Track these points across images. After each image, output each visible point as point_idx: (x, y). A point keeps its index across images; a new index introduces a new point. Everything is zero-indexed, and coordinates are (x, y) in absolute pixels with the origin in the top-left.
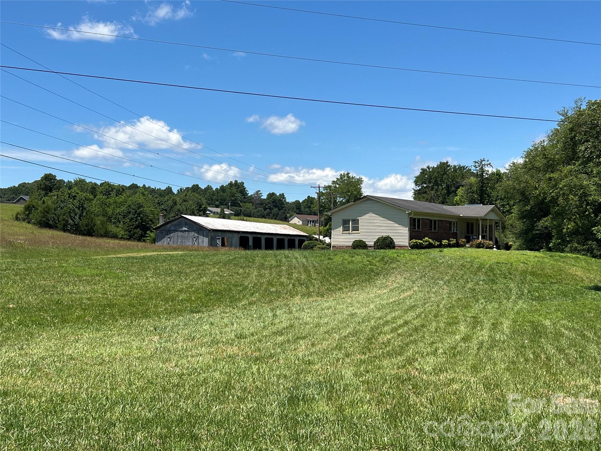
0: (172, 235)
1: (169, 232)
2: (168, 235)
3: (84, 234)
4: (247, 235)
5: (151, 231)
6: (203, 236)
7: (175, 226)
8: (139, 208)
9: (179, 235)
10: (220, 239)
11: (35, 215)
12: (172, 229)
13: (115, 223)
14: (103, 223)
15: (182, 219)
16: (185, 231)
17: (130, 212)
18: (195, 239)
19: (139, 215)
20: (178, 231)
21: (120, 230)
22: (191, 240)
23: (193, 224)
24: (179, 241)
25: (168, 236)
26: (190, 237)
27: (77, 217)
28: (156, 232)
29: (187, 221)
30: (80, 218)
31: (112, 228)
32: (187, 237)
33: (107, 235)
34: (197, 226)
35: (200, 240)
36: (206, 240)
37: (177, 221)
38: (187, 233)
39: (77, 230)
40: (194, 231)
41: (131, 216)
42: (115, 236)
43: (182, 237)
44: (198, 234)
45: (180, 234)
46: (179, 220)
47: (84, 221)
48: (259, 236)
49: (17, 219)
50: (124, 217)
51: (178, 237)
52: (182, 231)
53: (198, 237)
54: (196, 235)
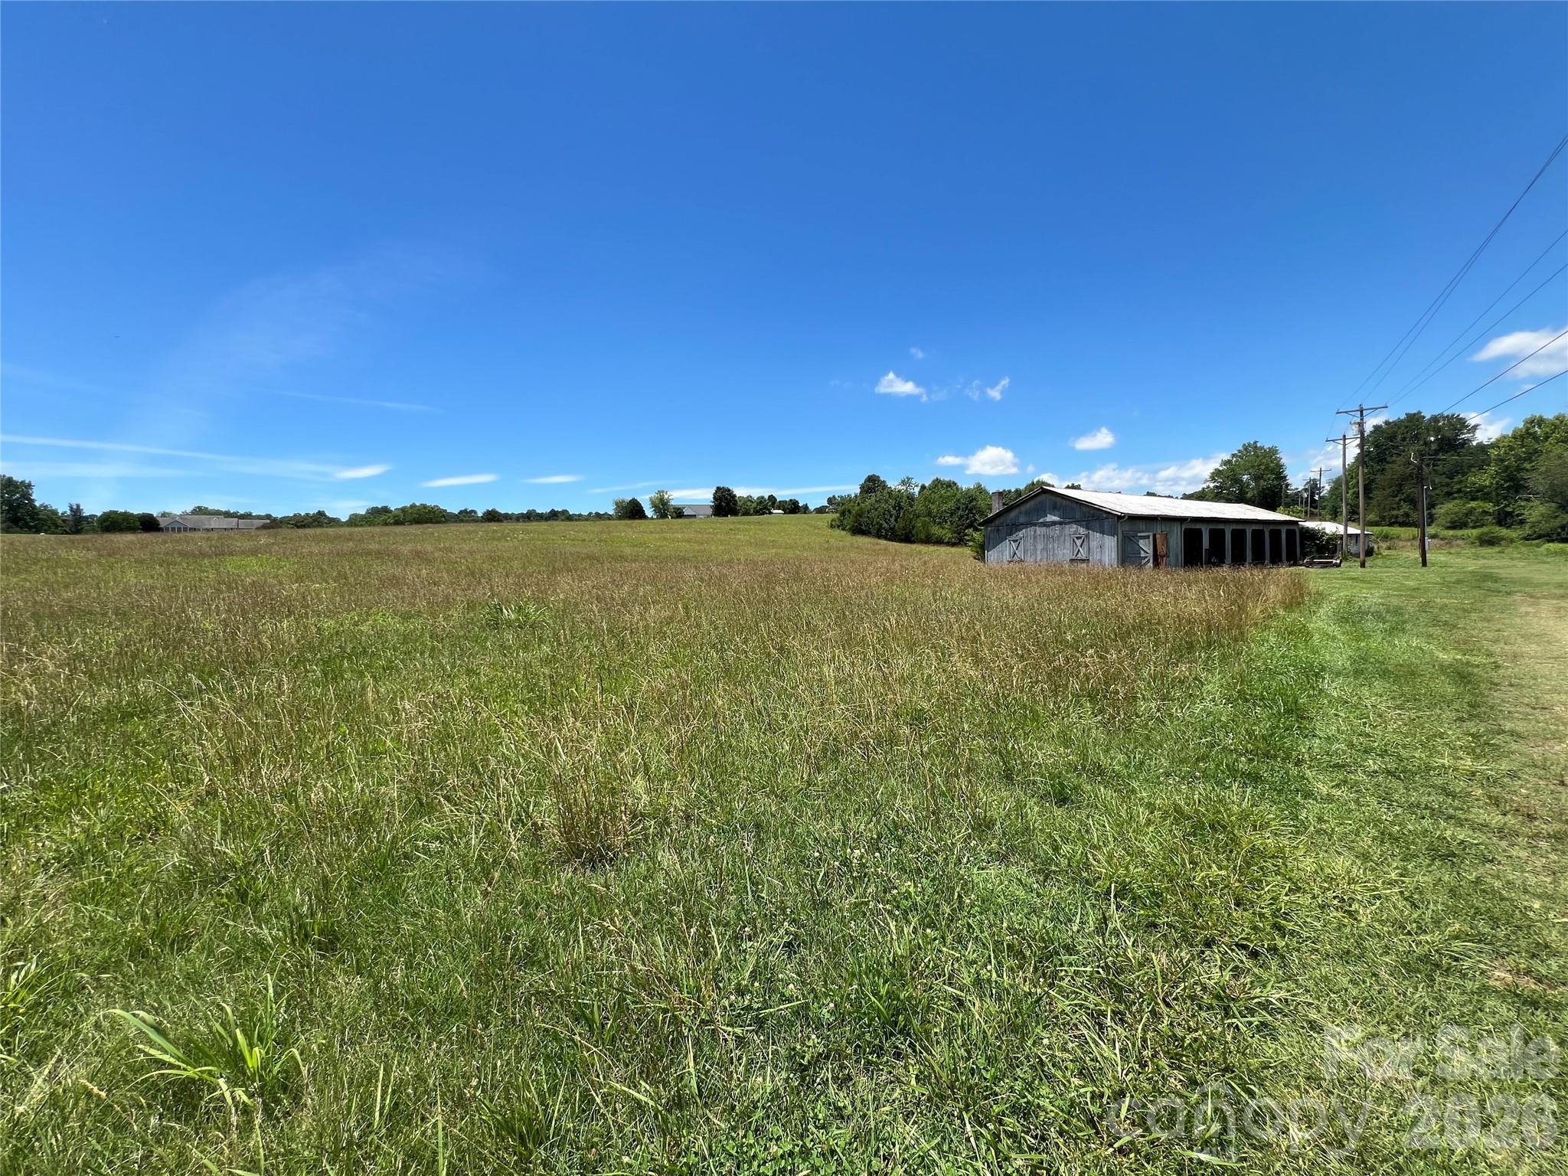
0: (1021, 534)
1: (1015, 527)
2: (1011, 534)
3: (901, 541)
4: (1198, 526)
5: (976, 530)
6: (1103, 533)
7: (1028, 513)
8: (971, 501)
9: (1038, 532)
10: (1148, 537)
11: (849, 521)
12: (1022, 519)
13: (939, 523)
14: (925, 524)
15: (1043, 496)
16: (1054, 523)
17: (958, 509)
18: (1079, 542)
19: (971, 511)
20: (1035, 525)
21: (946, 534)
22: (1068, 544)
23: (1074, 506)
24: (1040, 547)
25: (1014, 537)
26: (1067, 538)
27: (892, 520)
28: (986, 529)
29: (1058, 500)
30: (896, 520)
31: (936, 530)
32: (1059, 537)
33: (928, 540)
34: (1085, 509)
35: (1094, 544)
36: (1110, 543)
37: (1032, 503)
38: (1057, 527)
39: (893, 536)
40: (1077, 522)
41: (960, 513)
42: (939, 542)
43: (1047, 537)
44: (1088, 528)
45: (1040, 530)
46: (1039, 499)
47: (901, 524)
48: (1221, 526)
49: (832, 526)
50: (952, 514)
51: (1035, 538)
52: (1046, 525)
53: (1087, 536)
54: (1082, 530)
